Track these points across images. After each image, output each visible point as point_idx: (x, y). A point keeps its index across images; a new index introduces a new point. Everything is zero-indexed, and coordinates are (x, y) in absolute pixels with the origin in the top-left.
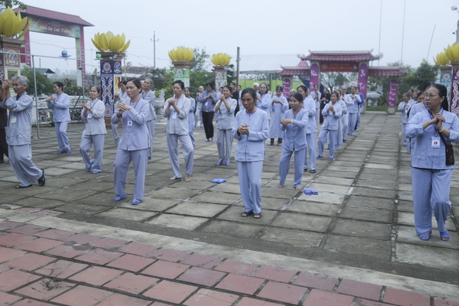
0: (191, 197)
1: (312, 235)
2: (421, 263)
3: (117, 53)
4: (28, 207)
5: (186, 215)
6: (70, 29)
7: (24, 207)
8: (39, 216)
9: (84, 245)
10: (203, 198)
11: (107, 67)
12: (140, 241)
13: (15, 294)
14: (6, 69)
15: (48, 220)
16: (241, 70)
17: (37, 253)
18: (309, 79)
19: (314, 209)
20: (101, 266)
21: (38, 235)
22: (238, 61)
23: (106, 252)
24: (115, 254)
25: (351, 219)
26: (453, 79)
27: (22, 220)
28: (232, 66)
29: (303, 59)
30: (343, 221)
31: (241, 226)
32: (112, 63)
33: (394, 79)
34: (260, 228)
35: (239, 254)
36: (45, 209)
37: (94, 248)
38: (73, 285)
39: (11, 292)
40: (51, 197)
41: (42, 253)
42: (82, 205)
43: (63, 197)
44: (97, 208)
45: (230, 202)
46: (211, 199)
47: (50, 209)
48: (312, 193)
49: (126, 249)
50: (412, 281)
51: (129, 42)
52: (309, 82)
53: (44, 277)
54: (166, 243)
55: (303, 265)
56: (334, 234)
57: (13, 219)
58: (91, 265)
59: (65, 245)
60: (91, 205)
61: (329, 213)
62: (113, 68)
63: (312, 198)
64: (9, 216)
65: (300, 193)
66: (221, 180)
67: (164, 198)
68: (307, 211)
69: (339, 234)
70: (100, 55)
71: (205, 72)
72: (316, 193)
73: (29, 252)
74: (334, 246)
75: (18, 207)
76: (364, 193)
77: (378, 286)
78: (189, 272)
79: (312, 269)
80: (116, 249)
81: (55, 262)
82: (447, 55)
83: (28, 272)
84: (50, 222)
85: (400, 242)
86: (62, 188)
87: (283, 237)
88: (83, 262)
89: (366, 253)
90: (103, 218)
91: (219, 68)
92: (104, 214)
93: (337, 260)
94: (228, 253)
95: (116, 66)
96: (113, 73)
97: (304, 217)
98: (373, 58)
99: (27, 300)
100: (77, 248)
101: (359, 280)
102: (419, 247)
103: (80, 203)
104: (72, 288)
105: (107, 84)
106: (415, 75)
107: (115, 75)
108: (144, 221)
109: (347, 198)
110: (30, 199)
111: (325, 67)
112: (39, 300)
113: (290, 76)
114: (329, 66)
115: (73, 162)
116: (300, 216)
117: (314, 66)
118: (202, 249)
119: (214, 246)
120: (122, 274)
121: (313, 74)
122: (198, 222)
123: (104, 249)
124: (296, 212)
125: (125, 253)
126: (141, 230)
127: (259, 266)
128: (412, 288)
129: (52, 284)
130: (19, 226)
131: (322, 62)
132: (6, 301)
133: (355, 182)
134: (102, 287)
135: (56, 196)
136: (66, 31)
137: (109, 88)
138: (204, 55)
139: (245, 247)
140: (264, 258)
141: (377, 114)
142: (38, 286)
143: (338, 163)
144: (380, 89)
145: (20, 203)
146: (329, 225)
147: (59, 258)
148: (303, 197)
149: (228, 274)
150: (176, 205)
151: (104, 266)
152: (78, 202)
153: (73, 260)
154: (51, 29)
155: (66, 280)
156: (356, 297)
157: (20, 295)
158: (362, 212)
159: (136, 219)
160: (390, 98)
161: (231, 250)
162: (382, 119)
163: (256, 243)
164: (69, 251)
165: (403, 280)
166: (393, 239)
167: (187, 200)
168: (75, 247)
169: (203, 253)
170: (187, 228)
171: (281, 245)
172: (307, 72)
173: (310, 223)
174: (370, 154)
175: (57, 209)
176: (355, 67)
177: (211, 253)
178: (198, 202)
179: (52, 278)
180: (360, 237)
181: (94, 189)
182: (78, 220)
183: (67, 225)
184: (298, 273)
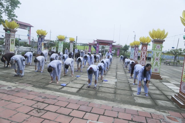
0: (72, 81)
1: (111, 94)
2: (142, 102)
3: (43, 36)
4: (22, 83)
5: (72, 87)
6: (27, 27)
7: (20, 83)
8: (27, 86)
9: (45, 97)
10: (75, 81)
11: (40, 40)
12: (62, 96)
13: (28, 114)
14: (11, 39)
15: (30, 88)
16: (77, 43)
17: (30, 100)
18: (96, 46)
19: (108, 86)
20: (53, 105)
21: (29, 93)
22: (76, 40)
23: (52, 100)
24: (56, 101)
25: (120, 89)
26: (135, 50)
27: (22, 88)
28: (75, 41)
29: (95, 41)
30: (118, 90)
31: (90, 91)
32: (42, 39)
33: (119, 48)
34: (96, 92)
35: (93, 101)
36: (27, 84)
37: (48, 98)
38: (46, 111)
39: (26, 114)
40: (28, 80)
41: (32, 100)
42: (39, 83)
43: (32, 80)
44: (44, 84)
45: (84, 83)
46: (78, 82)
47: (29, 84)
48: (106, 81)
49: (58, 99)
50: (144, 108)
51: (47, 33)
52: (96, 47)
53: (35, 108)
54: (70, 97)
55: (113, 104)
56: (117, 94)
57: (18, 87)
58: (49, 104)
59: (39, 97)
60: (42, 83)
61: (113, 87)
62: (42, 40)
63: (106, 82)
64: (17, 86)
65: (103, 81)
66: (79, 76)
67: (64, 81)
68: (107, 87)
69: (118, 94)
70: (38, 36)
71: (67, 43)
72: (107, 81)
73: (28, 99)
74: (118, 98)
75: (18, 83)
76: (120, 81)
77: (136, 110)
78: (81, 107)
79: (116, 105)
80: (55, 99)
81: (37, 103)
82: (134, 44)
83: (29, 106)
84: (31, 89)
85: (135, 96)
86: (31, 77)
87: (103, 95)
88: (46, 103)
89: (128, 100)
90: (47, 87)
91: (71, 42)
92: (47, 86)
93: (121, 102)
94: (90, 100)
95: (43, 39)
96: (42, 41)
97: (107, 89)
98: (114, 42)
99: (32, 117)
100: (43, 98)
101: (130, 109)
102: (140, 98)
103: (38, 82)
104: (46, 112)
105: (40, 44)
106: (123, 48)
107: (42, 42)
108: (60, 89)
109: (116, 83)
110: (22, 80)
111: (101, 44)
112: (36, 117)
113: (91, 45)
114: (102, 43)
115: (31, 68)
116: (105, 88)
117: (98, 43)
118: (82, 99)
119: (85, 98)
120: (60, 108)
121: (97, 45)
122: (77, 90)
123: (52, 99)
124: (104, 87)
125: (59, 100)
126: (60, 92)
127: (101, 105)
128: (144, 111)
129: (39, 111)
130: (21, 90)
131: (100, 42)
132: (26, 117)
133: (116, 78)
134: (55, 112)
135: (30, 80)
136: (26, 28)
137: (40, 46)
138: (66, 38)
139: (94, 98)
140: (101, 102)
141: (114, 58)
142: (34, 111)
143: (109, 72)
144: (114, 50)
145: (19, 81)
146: (114, 91)
147: (38, 102)
148: (104, 82)
149: (93, 108)
150: (68, 84)
151: (54, 105)
152: (37, 82)
153: (43, 102)
154: (21, 27)
155: (43, 109)
156: (132, 114)
157: (30, 115)
158: (122, 87)
159: (57, 88)
160: (118, 53)
161: (90, 99)
162: (116, 59)
163: (96, 97)
164: (40, 99)
165: (141, 108)
166: (133, 95)
167: (71, 82)
168: (42, 98)
169: (82, 100)
170: (74, 92)
171: (104, 97)
172: (96, 45)
173: (109, 90)
174: (117, 69)
175: (31, 84)
176: (109, 44)
177: (85, 101)
178: (74, 83)
179: (38, 109)
180: (124, 95)
181: (41, 77)
182: (39, 88)
183: (36, 90)
184: (113, 107)
